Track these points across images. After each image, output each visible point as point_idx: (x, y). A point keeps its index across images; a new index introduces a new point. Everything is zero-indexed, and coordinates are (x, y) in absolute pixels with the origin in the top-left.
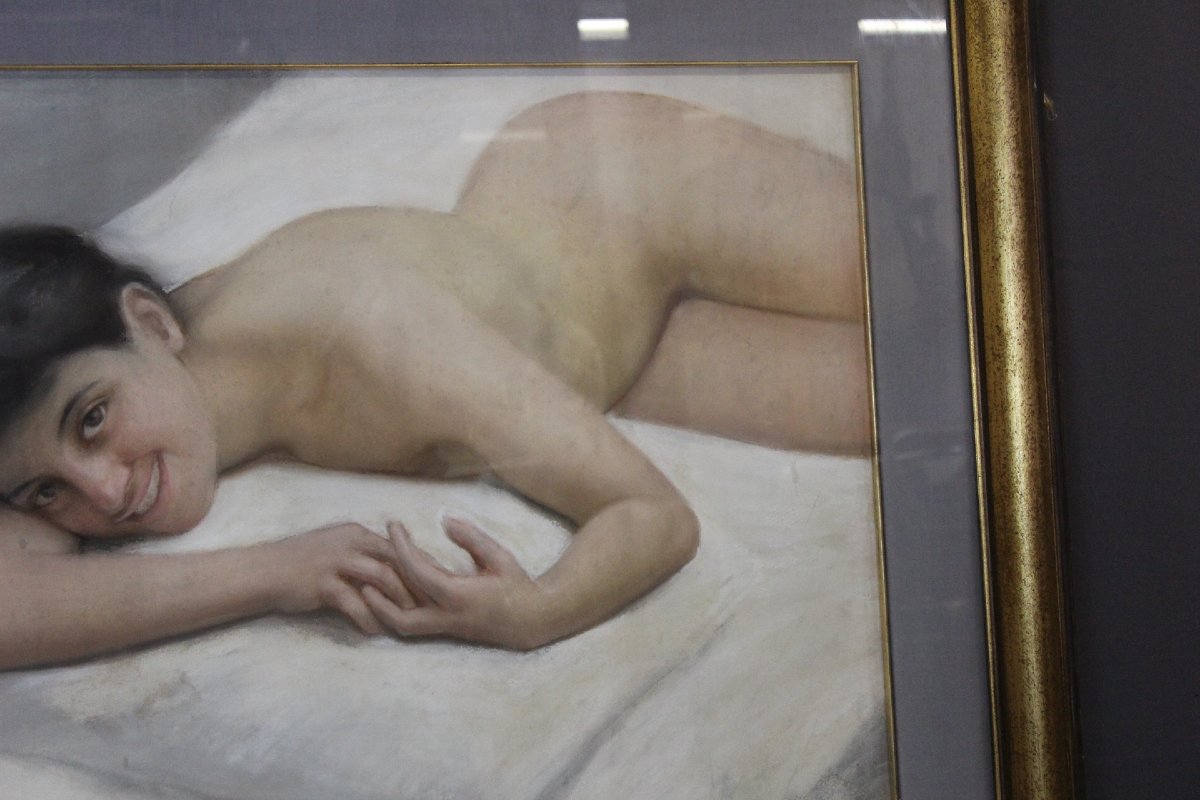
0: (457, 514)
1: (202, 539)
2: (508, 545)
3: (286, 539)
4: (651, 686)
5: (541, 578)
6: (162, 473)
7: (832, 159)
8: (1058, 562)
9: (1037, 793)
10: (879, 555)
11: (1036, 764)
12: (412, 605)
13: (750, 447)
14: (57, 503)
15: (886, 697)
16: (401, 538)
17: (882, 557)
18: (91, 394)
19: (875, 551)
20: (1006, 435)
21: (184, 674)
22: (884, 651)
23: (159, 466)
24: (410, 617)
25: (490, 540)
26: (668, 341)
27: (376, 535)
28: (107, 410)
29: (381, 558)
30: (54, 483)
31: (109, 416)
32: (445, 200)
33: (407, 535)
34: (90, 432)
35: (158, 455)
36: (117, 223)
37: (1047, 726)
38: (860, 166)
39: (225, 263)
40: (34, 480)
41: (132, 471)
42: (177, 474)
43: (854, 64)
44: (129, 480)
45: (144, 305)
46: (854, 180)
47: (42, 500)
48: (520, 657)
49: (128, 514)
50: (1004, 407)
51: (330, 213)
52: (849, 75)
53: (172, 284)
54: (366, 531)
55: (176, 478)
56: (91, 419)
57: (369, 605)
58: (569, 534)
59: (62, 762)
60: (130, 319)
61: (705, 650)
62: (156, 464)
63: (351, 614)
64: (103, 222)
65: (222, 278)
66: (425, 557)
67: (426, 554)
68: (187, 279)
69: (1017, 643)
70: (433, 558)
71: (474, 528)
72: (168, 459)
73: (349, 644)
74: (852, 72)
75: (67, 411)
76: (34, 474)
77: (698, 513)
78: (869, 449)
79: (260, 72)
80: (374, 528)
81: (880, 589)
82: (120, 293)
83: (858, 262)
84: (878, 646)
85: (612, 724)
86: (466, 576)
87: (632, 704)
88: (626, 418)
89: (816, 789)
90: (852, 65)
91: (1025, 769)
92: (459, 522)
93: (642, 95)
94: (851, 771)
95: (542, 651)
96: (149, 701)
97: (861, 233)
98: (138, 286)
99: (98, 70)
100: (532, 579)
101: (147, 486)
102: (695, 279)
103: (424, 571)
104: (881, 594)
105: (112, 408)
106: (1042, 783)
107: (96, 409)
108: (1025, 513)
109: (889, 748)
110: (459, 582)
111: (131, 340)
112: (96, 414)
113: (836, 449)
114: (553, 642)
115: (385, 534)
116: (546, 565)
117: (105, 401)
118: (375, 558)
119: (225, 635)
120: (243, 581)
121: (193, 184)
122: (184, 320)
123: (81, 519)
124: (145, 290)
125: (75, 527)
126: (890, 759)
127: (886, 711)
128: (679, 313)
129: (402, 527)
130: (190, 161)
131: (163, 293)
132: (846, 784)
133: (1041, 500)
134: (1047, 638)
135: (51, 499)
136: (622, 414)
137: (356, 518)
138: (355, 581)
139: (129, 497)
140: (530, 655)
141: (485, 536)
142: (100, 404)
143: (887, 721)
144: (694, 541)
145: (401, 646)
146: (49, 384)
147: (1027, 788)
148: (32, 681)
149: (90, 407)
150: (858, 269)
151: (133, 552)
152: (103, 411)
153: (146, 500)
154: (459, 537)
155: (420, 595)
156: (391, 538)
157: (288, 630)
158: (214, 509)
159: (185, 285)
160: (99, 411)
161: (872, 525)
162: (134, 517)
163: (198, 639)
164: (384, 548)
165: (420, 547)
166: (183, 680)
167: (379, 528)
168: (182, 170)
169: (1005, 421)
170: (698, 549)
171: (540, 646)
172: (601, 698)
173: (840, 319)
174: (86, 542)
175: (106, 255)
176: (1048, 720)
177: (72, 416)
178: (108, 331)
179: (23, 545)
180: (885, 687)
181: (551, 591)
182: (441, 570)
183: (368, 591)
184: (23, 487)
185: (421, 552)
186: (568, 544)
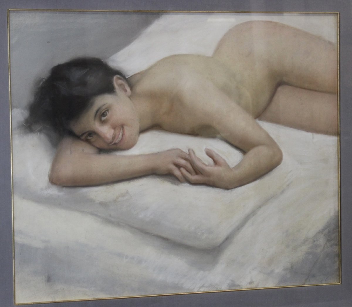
0: (209, 147)
1: (134, 151)
2: (224, 157)
3: (158, 152)
4: (267, 201)
5: (234, 168)
6: (123, 131)
7: (330, 43)
10: (338, 166)
12: (195, 174)
13: (299, 131)
14: (93, 139)
15: (338, 210)
16: (192, 154)
18: (104, 107)
19: (337, 165)
21: (128, 191)
23: (123, 130)
24: (194, 178)
25: (219, 156)
26: (275, 98)
27: (185, 152)
28: (108, 112)
29: (186, 159)
30: (92, 133)
31: (109, 114)
32: (210, 53)
33: (194, 153)
34: (103, 118)
35: (122, 126)
36: (113, 57)
38: (339, 45)
39: (144, 70)
40: (87, 132)
41: (115, 131)
42: (128, 132)
43: (338, 13)
44: (114, 133)
45: (120, 82)
46: (336, 50)
47: (89, 138)
48: (226, 191)
49: (113, 143)
51: (175, 55)
52: (336, 17)
53: (128, 76)
54: (182, 151)
55: (127, 132)
56: (104, 115)
57: (182, 173)
58: (243, 155)
59: (92, 214)
60: (116, 86)
61: (283, 192)
62: (122, 129)
63: (177, 176)
64: (109, 57)
65: (143, 74)
66: (199, 160)
67: (200, 159)
68: (133, 74)
70: (202, 161)
71: (214, 152)
72: (125, 127)
73: (176, 184)
74: (337, 16)
75: (97, 112)
76: (87, 130)
78: (337, 134)
79: (156, 13)
80: (184, 150)
81: (338, 175)
82: (113, 78)
83: (336, 75)
84: (337, 194)
85: (253, 213)
86: (211, 166)
87: (260, 207)
88: (262, 121)
89: (315, 236)
90: (337, 14)
92: (210, 150)
93: (271, 22)
94: (326, 231)
95: (233, 190)
96: (117, 198)
97: (338, 66)
98: (118, 76)
99: (109, 12)
100: (231, 168)
101: (119, 135)
102: (285, 79)
103: (199, 164)
104: (338, 178)
105: (110, 111)
107: (105, 112)
110: (209, 168)
111: (116, 92)
112: (105, 113)
113: (326, 133)
114: (236, 187)
115: (187, 152)
116: (235, 164)
117: (108, 110)
118: (184, 159)
119: (140, 180)
121: (135, 46)
122: (131, 87)
123: (100, 144)
124: (120, 77)
125: (98, 146)
126: (339, 228)
127: (338, 214)
128: (280, 89)
129: (193, 151)
130: (135, 39)
131: (126, 78)
132: (324, 235)
135: (91, 138)
136: (260, 120)
137: (180, 147)
138: (178, 166)
139: (114, 138)
140: (229, 191)
141: (217, 154)
142: (106, 110)
143: (338, 217)
144: (281, 159)
145: (191, 186)
146: (92, 104)
148: (85, 190)
149: (103, 111)
150: (336, 77)
151: (114, 154)
152: (107, 113)
153: (118, 139)
154: (210, 154)
155: (197, 171)
156: (189, 154)
157: (158, 179)
158: (138, 143)
159: (132, 76)
160: (106, 112)
161: (337, 157)
162: (115, 144)
163: (132, 181)
164: (187, 156)
165: (198, 157)
166: (127, 192)
167: (186, 151)
168: (132, 42)
170: (282, 161)
171: (233, 188)
172: (250, 205)
173: (330, 93)
174: (101, 151)
175: (110, 67)
177: (98, 114)
178: (109, 89)
179: (83, 150)
180: (338, 207)
181: (236, 172)
182: (204, 164)
183: (182, 169)
184: (84, 134)
185: (198, 158)
186: (242, 158)
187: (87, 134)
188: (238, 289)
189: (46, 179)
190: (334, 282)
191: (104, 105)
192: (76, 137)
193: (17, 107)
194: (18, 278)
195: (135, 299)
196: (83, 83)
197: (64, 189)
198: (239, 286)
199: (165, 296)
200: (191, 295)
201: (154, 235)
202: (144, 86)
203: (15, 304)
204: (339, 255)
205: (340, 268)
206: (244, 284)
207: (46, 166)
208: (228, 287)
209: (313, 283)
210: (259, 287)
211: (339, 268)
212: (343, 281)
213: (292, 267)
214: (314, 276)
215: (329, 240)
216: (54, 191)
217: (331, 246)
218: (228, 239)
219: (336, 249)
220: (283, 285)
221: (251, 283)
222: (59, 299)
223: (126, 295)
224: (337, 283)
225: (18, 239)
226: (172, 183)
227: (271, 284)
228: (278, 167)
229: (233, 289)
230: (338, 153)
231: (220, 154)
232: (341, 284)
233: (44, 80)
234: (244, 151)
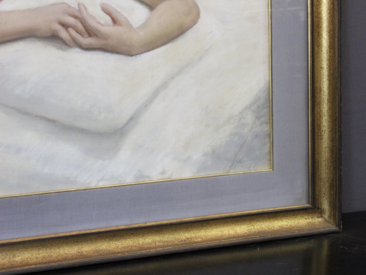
1: (5, 6)
2: (125, 14)
3: (37, 8)
4: (180, 71)
5: (138, 28)
8: (337, 30)
9: (324, 118)
11: (324, 107)
12: (88, 36)
15: (269, 80)
16: (83, 9)
17: (270, 26)
19: (267, 24)
22: (269, 62)
24: (87, 41)
25: (119, 13)
27: (74, 8)
29: (75, 17)
33: (86, 9)
37: (329, 92)
48: (129, 58)
54: (70, 6)
57: (70, 35)
58: (149, 11)
61: (201, 59)
63: (64, 38)
66: (93, 18)
67: (93, 16)
69: (319, 61)
70: (96, 19)
71: (112, 7)
73: (63, 50)
80: (73, 5)
81: (269, 37)
84: (267, 60)
85: (164, 85)
86: (109, 26)
87: (172, 78)
89: (241, 113)
91: (320, 108)
92: (106, 5)
94: (254, 107)
95: (138, 56)
100: (135, 28)
103: (92, 23)
104: (269, 40)
106: (326, 114)
108: (325, 11)
109: (269, 99)
110: (107, 28)
114: (142, 53)
115: (77, 8)
116: (140, 23)
118: (73, 17)
119: (14, 44)
120: (22, 23)
126: (269, 103)
127: (269, 85)
129: (84, 6)
132: (252, 112)
133: (332, 6)
134: (331, 60)
138: (65, 26)
140: (133, 58)
141: (116, 11)
143: (269, 89)
144: (198, 16)
145: (83, 52)
147: (320, 116)
154: (106, 10)
155: (90, 32)
156: (79, 9)
157: (39, 43)
161: (267, 14)
164: (77, 13)
165: (91, 14)
167: (75, 5)
170: (199, 20)
171: (137, 54)
172: (161, 76)
176: (330, 90)
180: (269, 76)
182: (100, 23)
183: (70, 30)
185: (91, 16)
186: (149, 16)
188: (147, 181)
190: (264, 168)
198: (148, 177)
199: (54, 194)
200: (88, 191)
201: (36, 116)
204: (271, 136)
205: (272, 151)
206: (155, 175)
208: (134, 179)
209: (240, 170)
210: (173, 177)
211: (270, 151)
212: (275, 166)
213: (213, 152)
214: (240, 162)
215: (258, 118)
217: (261, 125)
218: (133, 119)
219: (266, 128)
220: (202, 174)
221: (163, 173)
224: (268, 169)
226: (58, 48)
227: (187, 173)
228: (195, 26)
229: (141, 181)
232: (273, 170)
234: (151, 7)
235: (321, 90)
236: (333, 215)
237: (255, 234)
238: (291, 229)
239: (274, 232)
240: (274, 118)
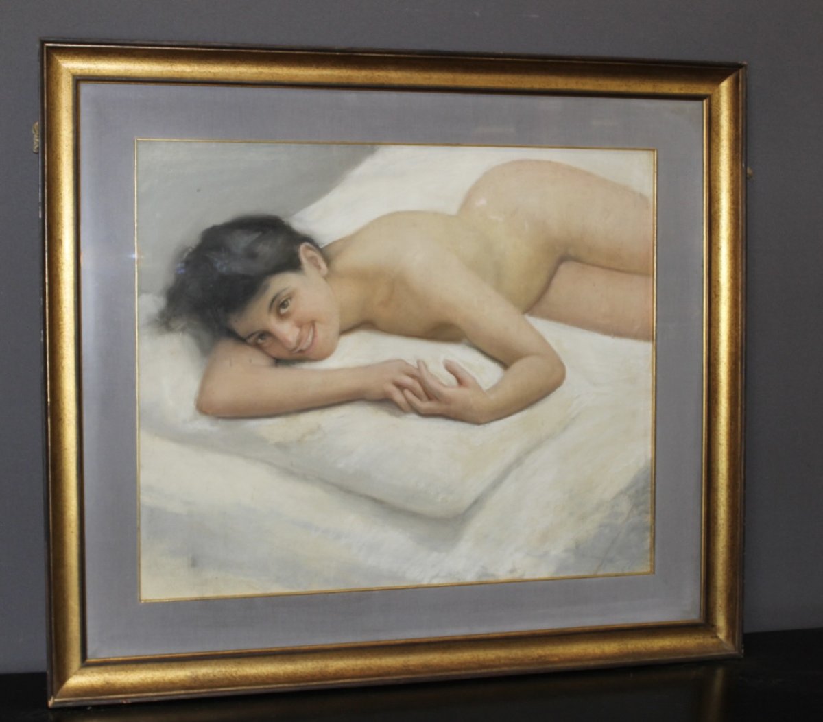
0: (450, 358)
1: (330, 363)
2: (473, 373)
3: (369, 365)
4: (538, 444)
5: (488, 390)
6: (314, 332)
7: (641, 196)
9: (721, 508)
10: (653, 388)
11: (722, 494)
12: (427, 399)
14: (266, 342)
15: (651, 458)
16: (423, 368)
18: (284, 294)
19: (650, 388)
20: (718, 334)
21: (320, 425)
23: (313, 328)
24: (426, 405)
26: (556, 281)
27: (412, 366)
28: (291, 301)
29: (413, 377)
30: (265, 334)
31: (292, 304)
32: (453, 209)
33: (426, 366)
34: (283, 311)
35: (313, 323)
36: (300, 215)
37: (728, 476)
38: (656, 200)
39: (348, 235)
40: (257, 332)
41: (301, 330)
42: (321, 332)
44: (299, 334)
45: (311, 253)
46: (652, 207)
47: (260, 341)
48: (476, 427)
49: (298, 349)
50: (718, 321)
51: (398, 213)
52: (652, 154)
54: (407, 364)
55: (321, 334)
56: (283, 305)
57: (406, 398)
59: (263, 461)
60: (304, 259)
61: (564, 429)
63: (398, 402)
64: (293, 215)
65: (347, 241)
66: (434, 378)
67: (435, 376)
69: (717, 436)
70: (438, 378)
71: (458, 365)
72: (317, 325)
73: (396, 416)
74: (654, 153)
75: (273, 300)
76: (257, 329)
77: (566, 365)
78: (652, 338)
79: (370, 144)
80: (411, 362)
82: (299, 247)
83: (651, 247)
85: (518, 462)
86: (453, 387)
87: (528, 452)
89: (614, 499)
90: (655, 150)
91: (716, 496)
92: (451, 362)
93: (550, 162)
94: (632, 492)
95: (487, 425)
96: (304, 436)
98: (307, 244)
99: (295, 142)
100: (484, 391)
101: (307, 337)
102: (571, 251)
103: (432, 384)
104: (653, 408)
105: (293, 300)
106: (724, 503)
107: (286, 300)
108: (724, 373)
109: (652, 481)
110: (450, 390)
111: (303, 269)
112: (286, 303)
113: (636, 336)
114: (492, 421)
116: (491, 385)
117: (290, 297)
118: (410, 377)
119: (340, 408)
120: (349, 384)
121: (336, 198)
122: (328, 261)
123: (277, 351)
124: (311, 246)
125: (273, 354)
126: (652, 488)
127: (651, 464)
128: (563, 267)
129: (424, 363)
130: (334, 187)
131: (319, 248)
132: (629, 498)
133: (733, 367)
134: (732, 435)
135: (264, 341)
136: (532, 314)
137: (403, 358)
138: (401, 387)
139: (299, 342)
140: (481, 427)
141: (463, 369)
142: (288, 299)
144: (563, 377)
146: (266, 288)
147: (717, 505)
148: (252, 423)
149: (283, 300)
150: (651, 250)
151: (299, 367)
152: (289, 301)
153: (306, 344)
154: (451, 369)
155: (430, 395)
156: (419, 367)
157: (369, 407)
159: (329, 245)
161: (650, 374)
162: (301, 351)
164: (415, 372)
165: (431, 372)
166: (319, 427)
167: (413, 363)
168: (331, 191)
169: (717, 327)
171: (486, 423)
172: (514, 450)
173: (641, 274)
174: (278, 362)
175: (294, 229)
176: (729, 473)
177: (275, 303)
179: (250, 361)
181: (493, 397)
182: (441, 384)
183: (406, 392)
184: (252, 335)
185: (432, 375)
186: (502, 376)
187: (257, 335)
188: (491, 579)
189: (191, 404)
190: (642, 570)
191: (285, 289)
192: (241, 340)
193: (146, 292)
194: (144, 562)
195: (330, 595)
196: (251, 255)
197: (220, 421)
198: (493, 575)
200: (419, 589)
201: (361, 496)
202: (348, 260)
203: (140, 600)
204: (652, 529)
205: (653, 549)
206: (502, 573)
207: (192, 384)
208: (477, 578)
209: (611, 570)
210: (525, 577)
211: (651, 549)
212: (656, 567)
213: (577, 547)
214: (611, 561)
215: (636, 505)
216: (204, 425)
217: (639, 515)
218: (478, 503)
219: (648, 519)
220: (562, 575)
221: (512, 571)
222: (210, 593)
223: (315, 587)
224: (648, 572)
225: (145, 499)
226: (391, 413)
227: (543, 573)
229: (484, 579)
230: (653, 368)
231: (467, 369)
232: (654, 573)
233: (190, 250)
234: (505, 365)
235: (718, 472)
236: (731, 635)
237: (628, 655)
238: (674, 651)
239: (653, 653)
240: (657, 507)
